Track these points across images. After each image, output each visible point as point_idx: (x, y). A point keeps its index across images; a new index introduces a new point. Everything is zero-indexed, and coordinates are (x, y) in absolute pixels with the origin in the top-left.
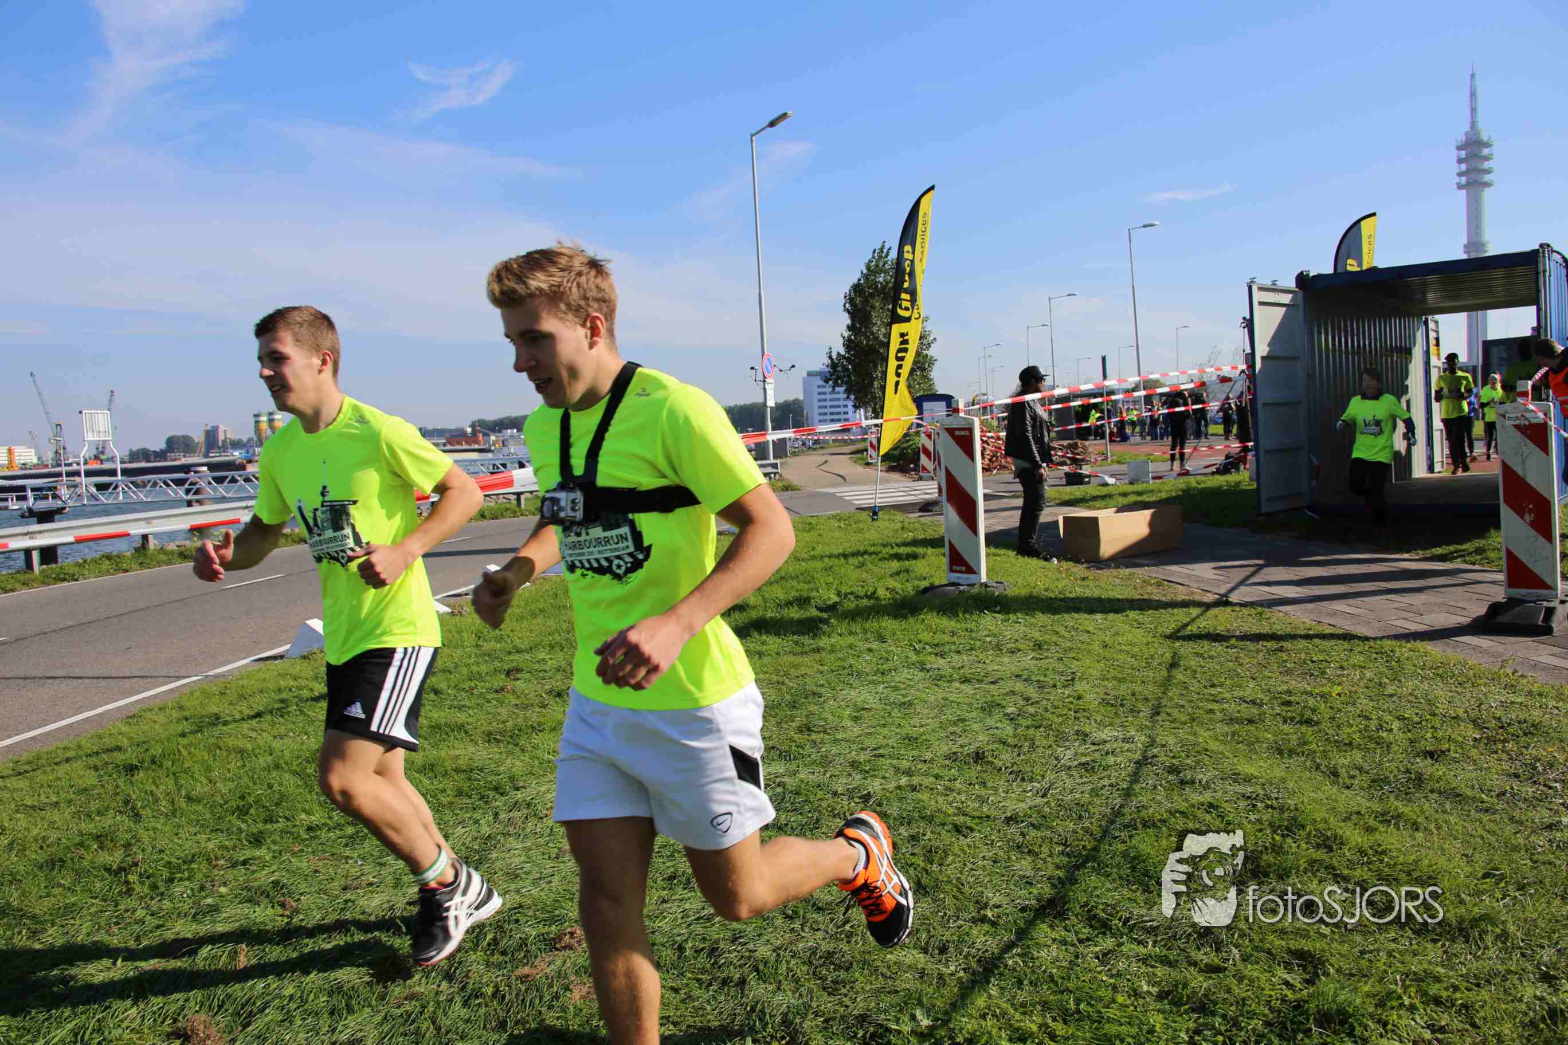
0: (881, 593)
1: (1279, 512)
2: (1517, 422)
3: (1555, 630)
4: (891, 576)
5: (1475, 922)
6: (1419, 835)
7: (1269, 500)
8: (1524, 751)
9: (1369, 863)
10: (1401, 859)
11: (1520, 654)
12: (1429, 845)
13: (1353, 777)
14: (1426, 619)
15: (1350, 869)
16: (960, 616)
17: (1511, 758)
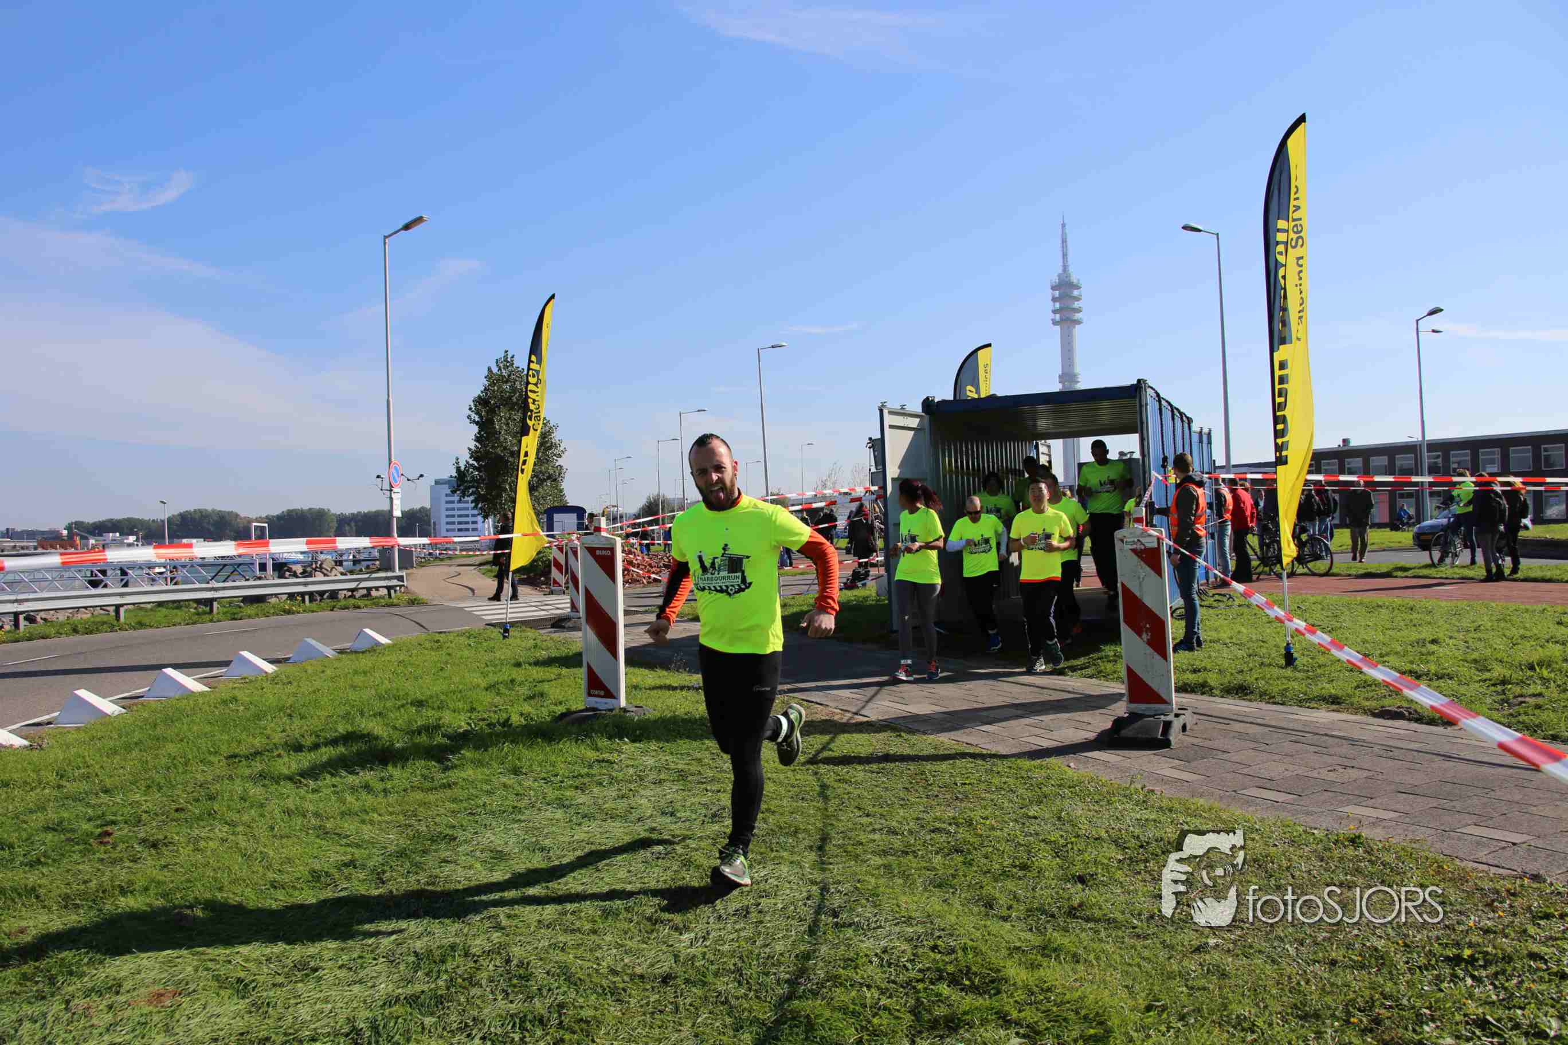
0: (516, 720)
2: (1134, 546)
3: (1173, 743)
4: (525, 700)
6: (1081, 967)
10: (1068, 997)
11: (1144, 768)
12: (1090, 977)
13: (1010, 908)
14: (1056, 735)
15: (1020, 1011)
16: (599, 744)
17: (1154, 879)
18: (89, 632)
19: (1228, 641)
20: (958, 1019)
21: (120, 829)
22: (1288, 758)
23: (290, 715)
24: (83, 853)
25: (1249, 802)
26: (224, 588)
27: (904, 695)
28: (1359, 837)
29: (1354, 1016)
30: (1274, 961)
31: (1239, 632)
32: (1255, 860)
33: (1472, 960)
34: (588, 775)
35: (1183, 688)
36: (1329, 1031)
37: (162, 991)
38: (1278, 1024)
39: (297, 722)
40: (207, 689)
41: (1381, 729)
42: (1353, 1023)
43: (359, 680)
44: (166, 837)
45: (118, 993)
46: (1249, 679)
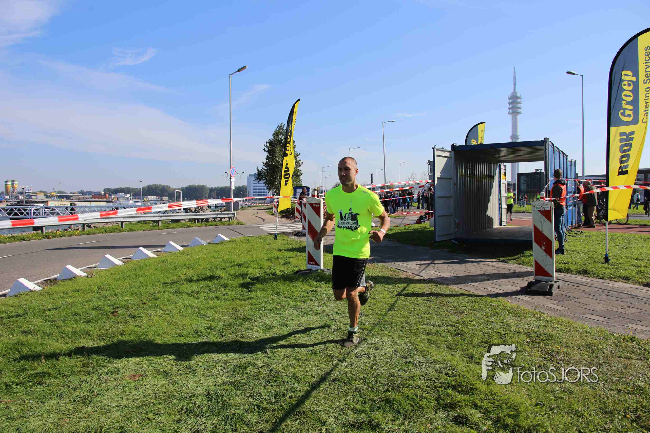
0: (278, 273)
1: (442, 241)
2: (540, 209)
3: (554, 293)
4: (282, 265)
5: (535, 427)
6: (509, 386)
7: (439, 236)
8: (547, 347)
9: (489, 399)
10: (502, 398)
11: (540, 303)
12: (513, 390)
14: (502, 288)
15: (482, 402)
16: (312, 284)
17: (542, 350)
18: (112, 232)
19: (580, 251)
20: (455, 404)
21: (120, 310)
22: (604, 302)
23: (188, 268)
24: (107, 319)
25: (585, 320)
26: (164, 216)
27: (439, 269)
28: (634, 337)
29: (628, 414)
30: (593, 388)
31: (585, 247)
32: (587, 345)
34: (307, 296)
35: (558, 271)
36: (617, 420)
37: (135, 374)
38: (594, 415)
39: (191, 270)
40: (155, 256)
41: (646, 291)
42: (628, 417)
43: (215, 255)
44: (138, 314)
45: (118, 374)
46: (588, 267)
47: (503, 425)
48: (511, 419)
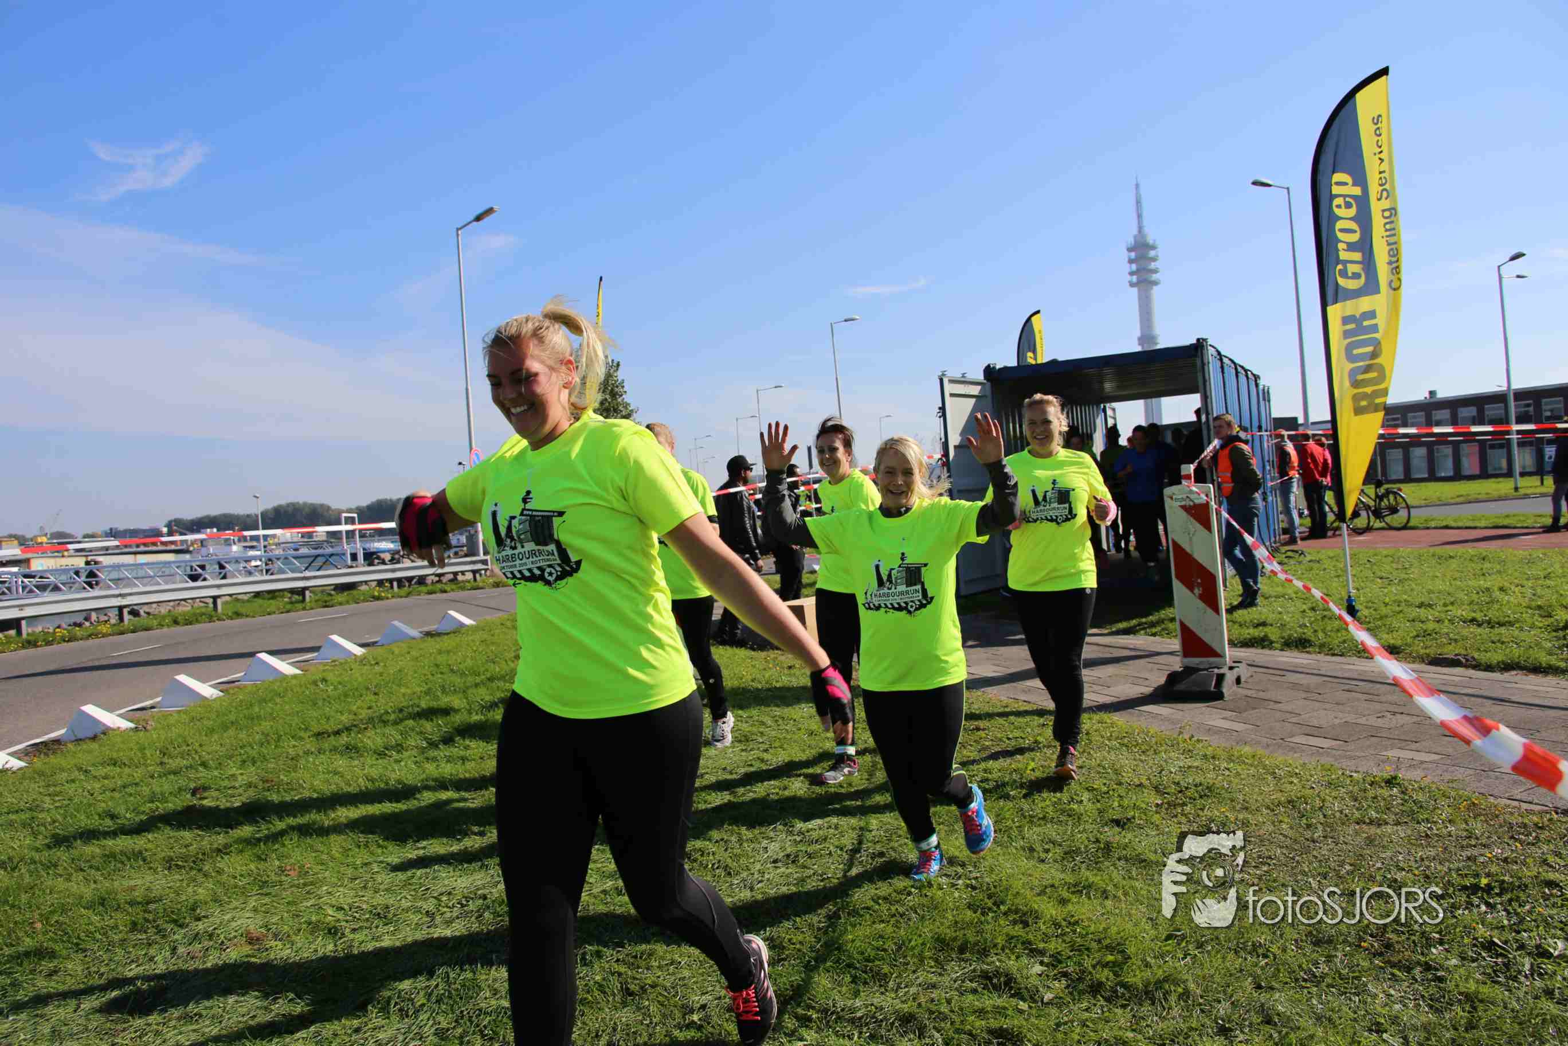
1: (977, 593)
2: (1183, 503)
3: (1226, 695)
5: (1159, 984)
6: (1109, 903)
8: (1201, 813)
9: (1063, 935)
10: (1092, 929)
11: (1195, 720)
12: (1117, 911)
13: (1047, 851)
14: (1111, 690)
15: (1046, 942)
17: (1189, 821)
18: (189, 623)
22: (1340, 707)
23: (375, 694)
25: (1294, 748)
26: (315, 577)
28: (1395, 778)
29: (1365, 942)
32: (1289, 802)
33: (1489, 888)
35: (1237, 643)
36: (1339, 954)
39: (382, 699)
40: (298, 672)
41: (1436, 676)
42: (1364, 948)
46: (1309, 634)
47: (1091, 987)
48: (1106, 971)
